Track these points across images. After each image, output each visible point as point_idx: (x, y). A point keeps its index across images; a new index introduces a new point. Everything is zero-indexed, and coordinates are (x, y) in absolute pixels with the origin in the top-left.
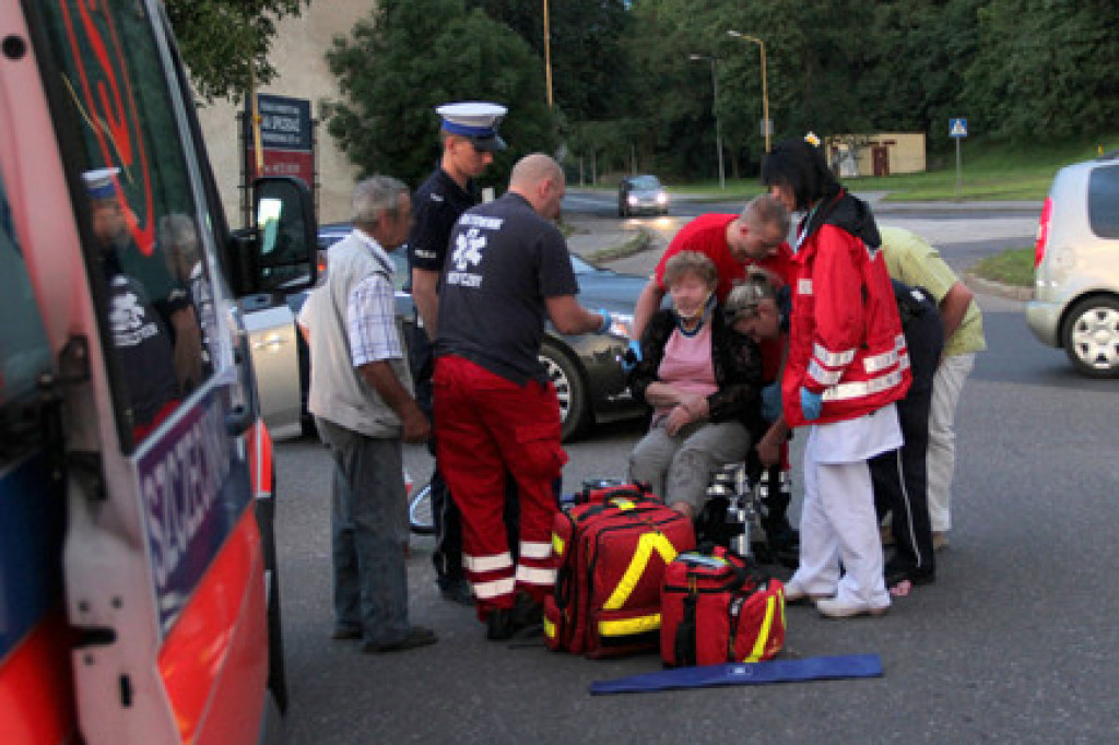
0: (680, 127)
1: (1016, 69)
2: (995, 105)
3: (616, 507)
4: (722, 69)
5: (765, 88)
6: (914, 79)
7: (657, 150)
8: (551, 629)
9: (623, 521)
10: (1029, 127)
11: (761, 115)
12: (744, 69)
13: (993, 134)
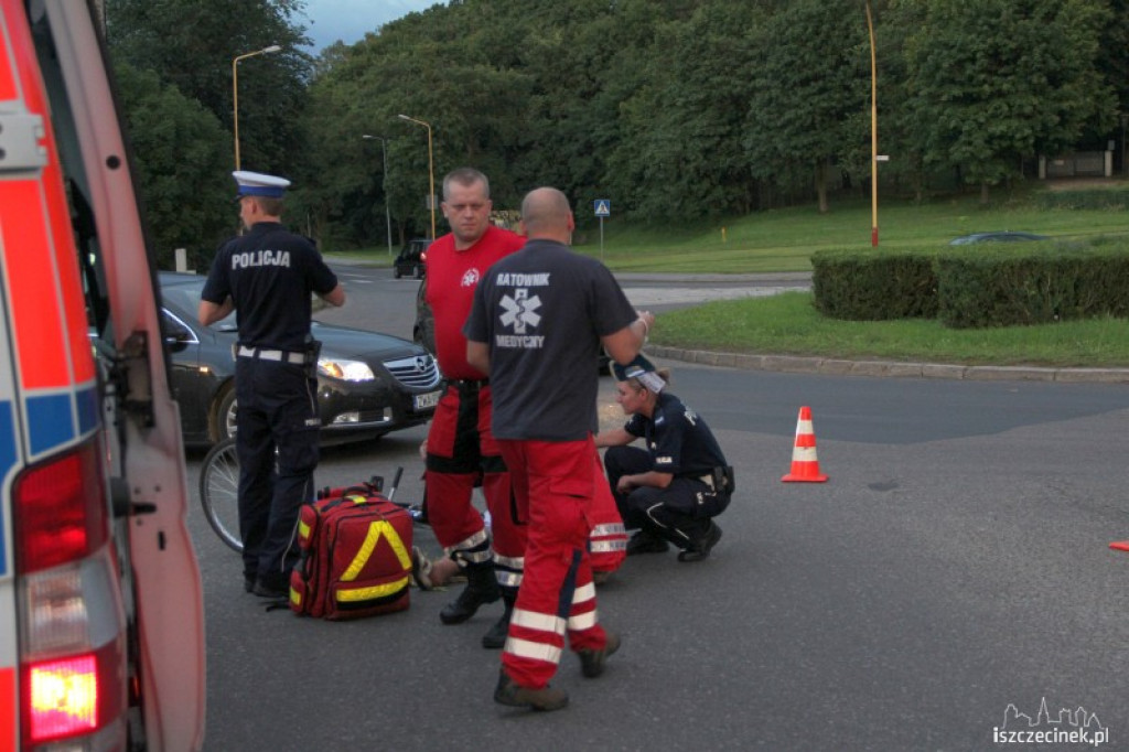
0: (352, 199)
1: (652, 157)
2: (634, 189)
3: (351, 501)
4: (392, 148)
5: (431, 166)
6: (562, 163)
7: (331, 219)
8: (296, 597)
9: (356, 512)
10: (663, 209)
11: (428, 191)
12: (411, 148)
13: (631, 214)
